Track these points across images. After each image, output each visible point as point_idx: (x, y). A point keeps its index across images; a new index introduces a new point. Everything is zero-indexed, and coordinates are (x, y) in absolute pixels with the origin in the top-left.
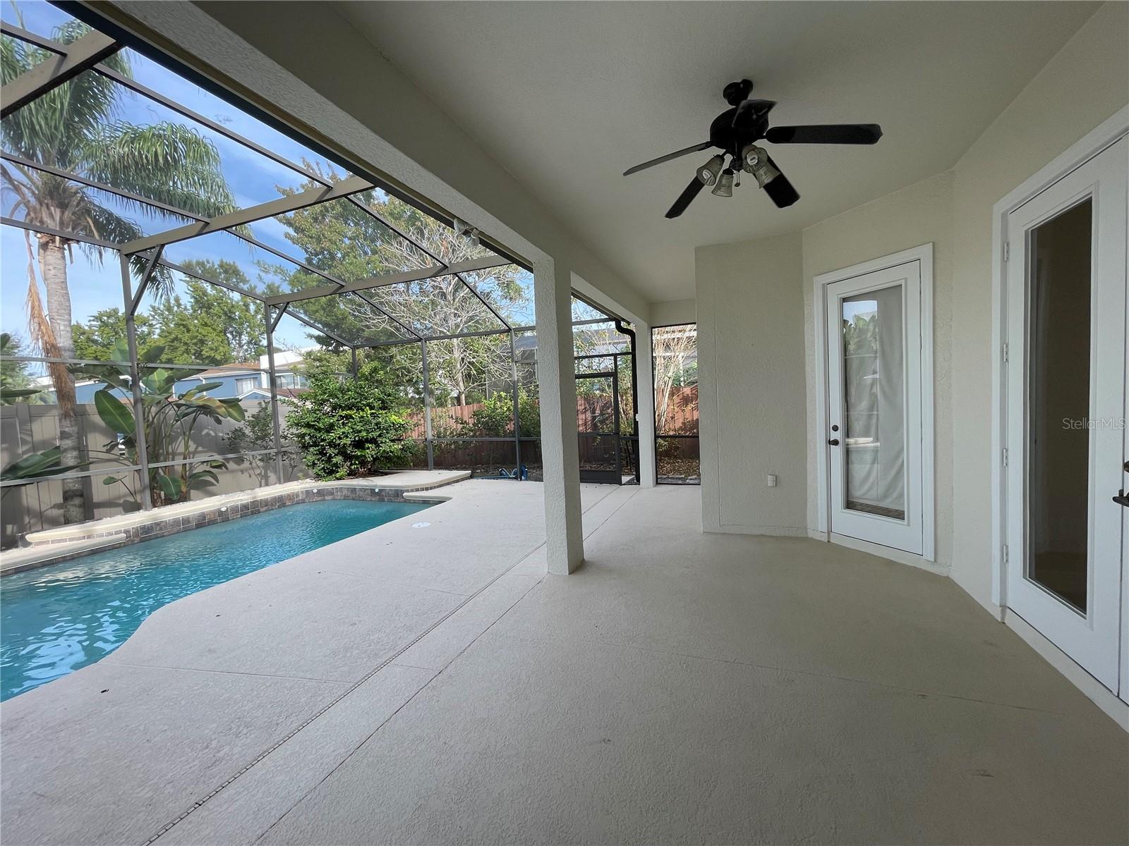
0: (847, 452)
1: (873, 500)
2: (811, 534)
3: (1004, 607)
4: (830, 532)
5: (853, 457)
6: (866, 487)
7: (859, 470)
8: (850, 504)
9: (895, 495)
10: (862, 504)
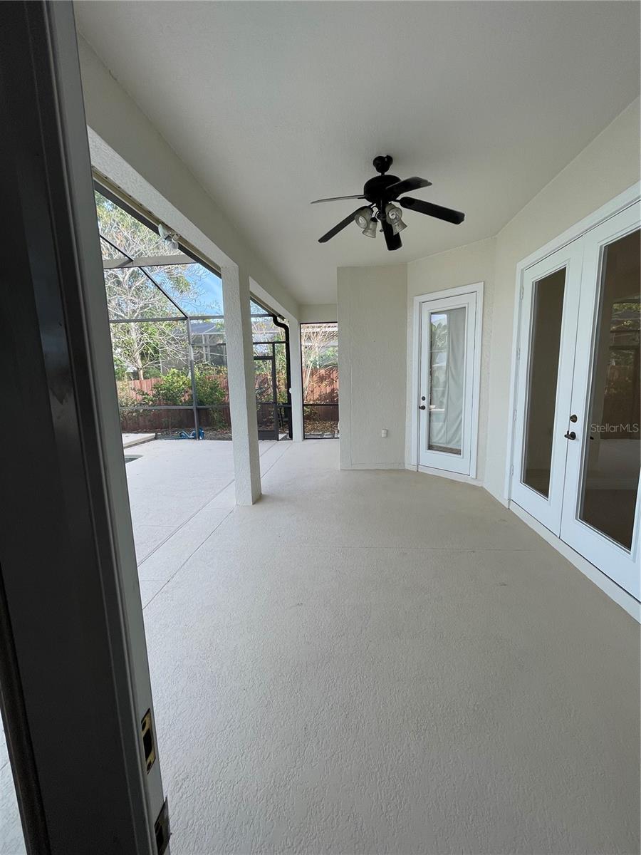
0: (430, 414)
1: (444, 444)
2: (407, 467)
3: (510, 500)
4: (418, 464)
5: (433, 418)
6: (440, 436)
7: (437, 426)
8: (430, 447)
9: (456, 440)
10: (437, 447)
